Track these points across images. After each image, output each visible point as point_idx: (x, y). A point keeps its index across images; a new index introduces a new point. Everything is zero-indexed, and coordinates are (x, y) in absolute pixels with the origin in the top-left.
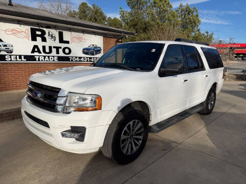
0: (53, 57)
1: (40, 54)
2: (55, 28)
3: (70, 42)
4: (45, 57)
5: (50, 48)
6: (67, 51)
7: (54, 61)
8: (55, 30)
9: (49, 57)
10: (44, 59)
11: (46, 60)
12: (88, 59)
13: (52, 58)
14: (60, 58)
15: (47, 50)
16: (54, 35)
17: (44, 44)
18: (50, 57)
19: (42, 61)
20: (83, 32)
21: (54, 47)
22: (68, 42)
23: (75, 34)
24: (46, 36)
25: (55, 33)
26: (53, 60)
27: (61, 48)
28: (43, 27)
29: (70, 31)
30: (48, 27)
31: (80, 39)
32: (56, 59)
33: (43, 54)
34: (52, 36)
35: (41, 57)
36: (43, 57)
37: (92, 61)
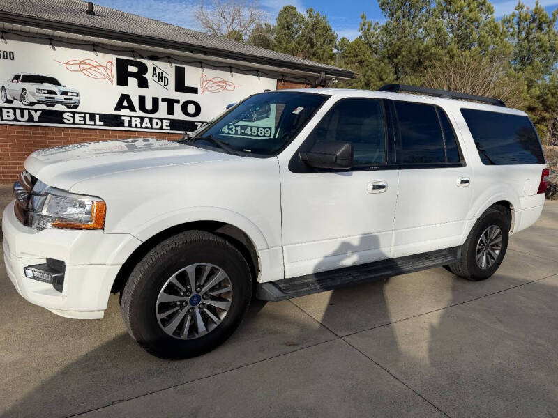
0: (161, 120)
1: (133, 114)
2: (169, 59)
3: (199, 91)
4: (142, 119)
5: (155, 101)
6: (191, 109)
7: (161, 128)
8: (167, 64)
9: (151, 119)
10: (142, 123)
11: (144, 125)
12: (239, 128)
13: (159, 121)
14: (175, 124)
15: (149, 106)
16: (164, 75)
17: (143, 92)
18: (154, 121)
19: (136, 127)
20: (231, 69)
21: (164, 100)
22: (194, 91)
23: (211, 73)
24: (148, 76)
25: (169, 70)
26: (159, 126)
27: (178, 101)
28: (142, 58)
29: (202, 67)
30: (154, 57)
31: (223, 85)
32: (165, 124)
33: (139, 113)
34: (160, 76)
35: (133, 119)
36: (139, 120)
37: (247, 135)
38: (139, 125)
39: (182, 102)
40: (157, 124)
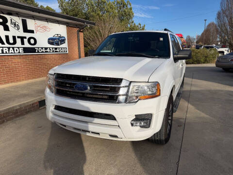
0: (19, 48)
1: (3, 46)
2: (17, 14)
3: (35, 31)
4: (9, 48)
5: (14, 38)
6: (32, 41)
7: (19, 53)
8: (17, 18)
9: (13, 48)
10: (9, 51)
11: (10, 52)
12: (54, 49)
14: (26, 50)
15: (11, 41)
16: (17, 24)
17: (7, 33)
18: (15, 49)
19: (6, 53)
20: (47, 20)
21: (18, 37)
22: (32, 32)
23: (39, 23)
24: (9, 24)
25: (18, 20)
26: (18, 51)
27: (25, 38)
28: (4, 14)
29: (34, 20)
30: (10, 14)
31: (45, 28)
32: (21, 50)
33: (7, 45)
34: (15, 25)
35: (4, 49)
36: (7, 49)
37: (57, 52)
38: (8, 52)
39: (27, 38)
40: (17, 50)
